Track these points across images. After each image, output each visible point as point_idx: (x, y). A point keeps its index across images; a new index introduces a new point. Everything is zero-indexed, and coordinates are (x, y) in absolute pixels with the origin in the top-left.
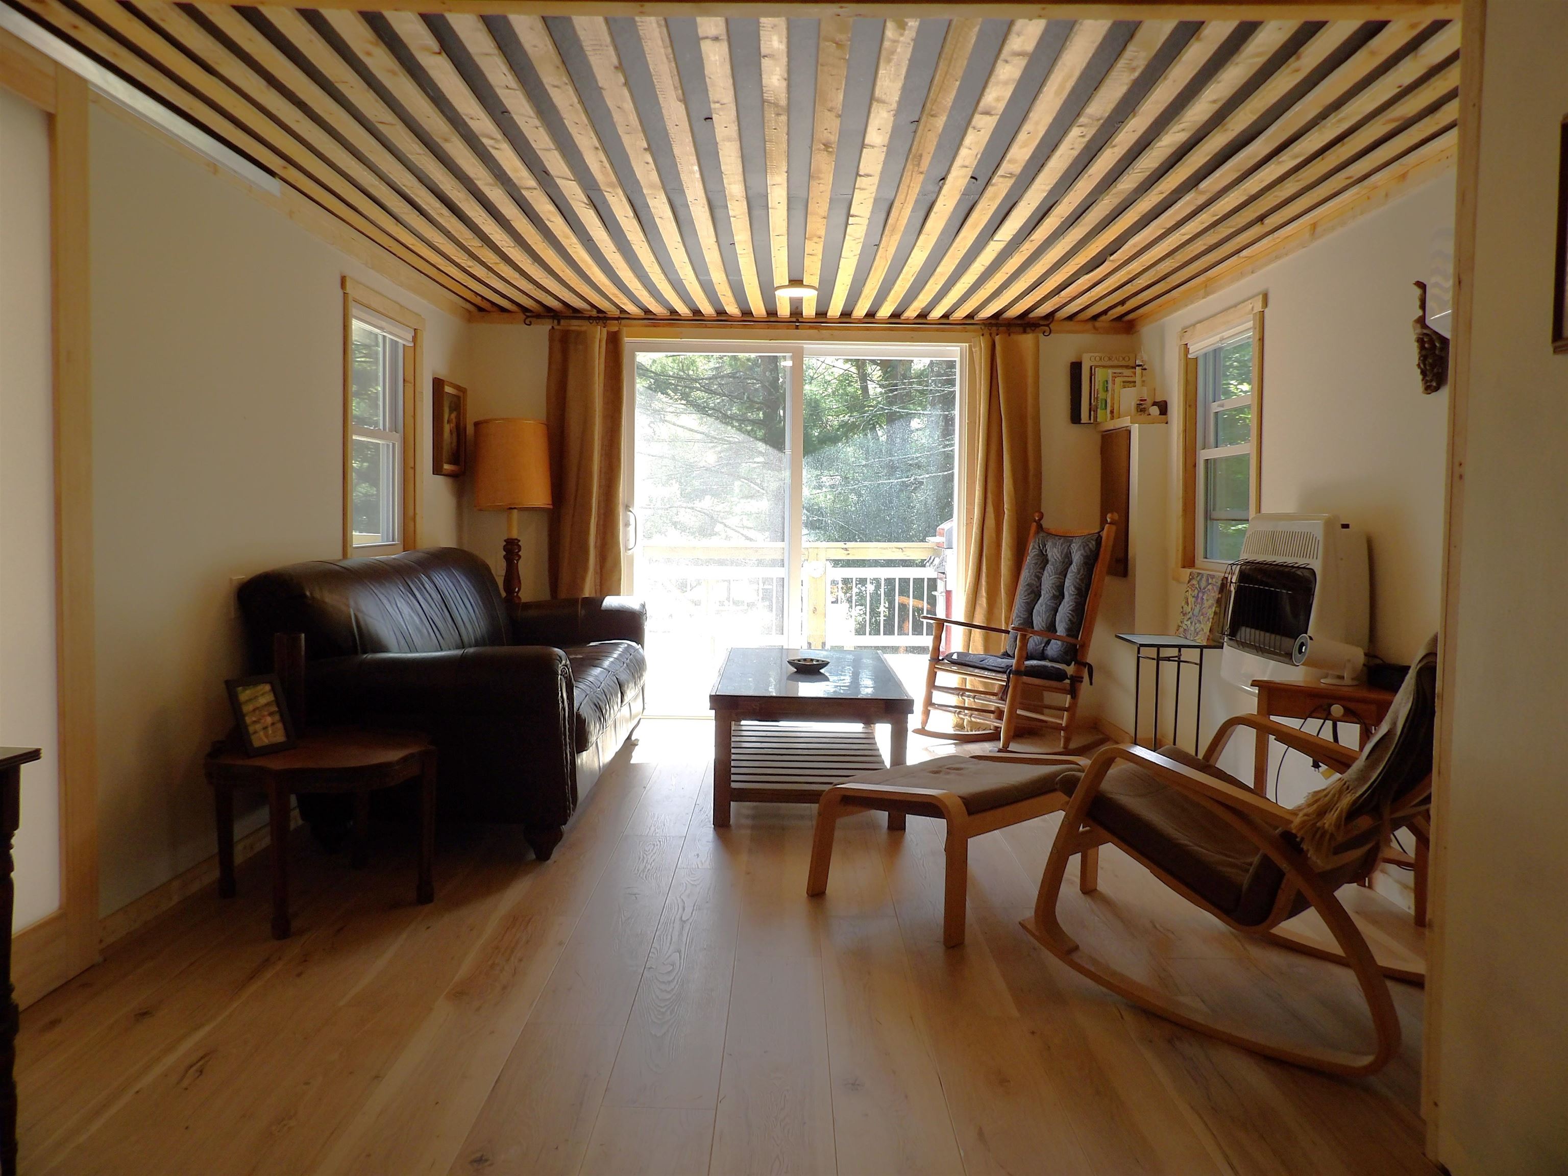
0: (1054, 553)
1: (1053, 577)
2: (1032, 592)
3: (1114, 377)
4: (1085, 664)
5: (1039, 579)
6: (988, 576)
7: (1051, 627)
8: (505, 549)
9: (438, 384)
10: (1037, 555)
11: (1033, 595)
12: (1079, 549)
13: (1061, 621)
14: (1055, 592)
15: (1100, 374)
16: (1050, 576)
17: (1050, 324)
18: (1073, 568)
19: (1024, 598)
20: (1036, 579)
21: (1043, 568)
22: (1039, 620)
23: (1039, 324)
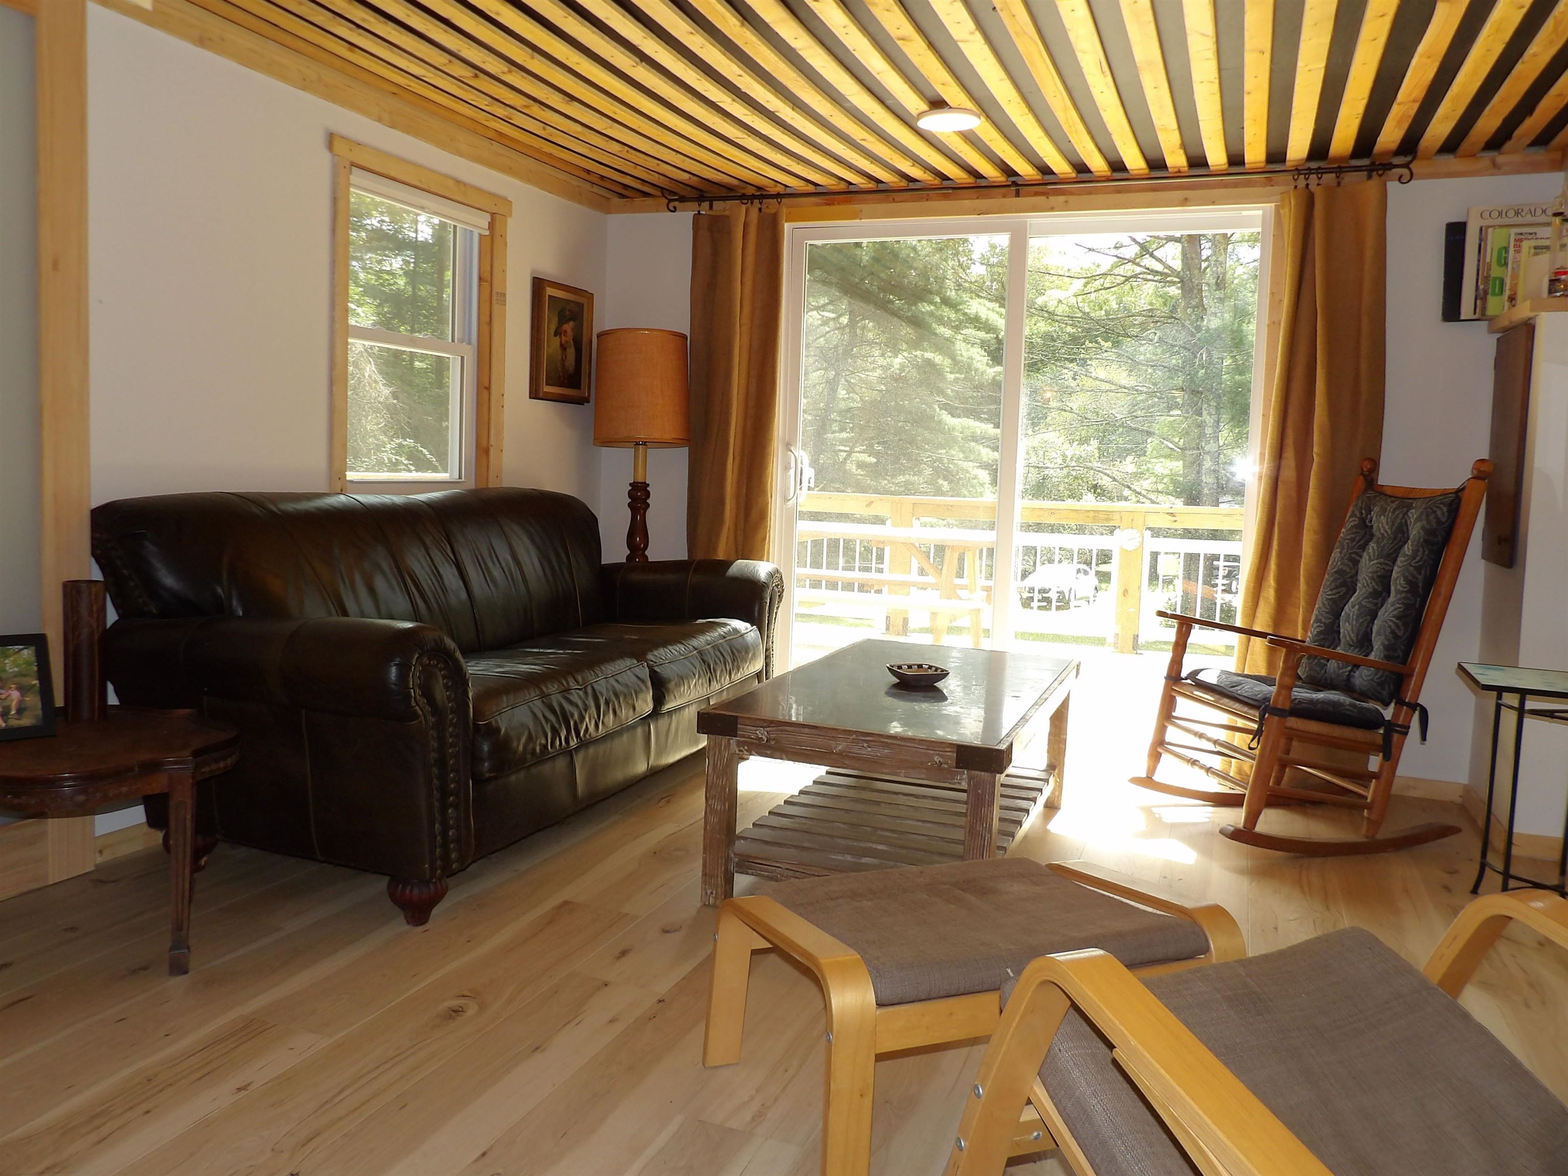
0: (1381, 524)
1: (1375, 561)
2: (1344, 584)
3: (1519, 241)
4: (1414, 706)
5: (1356, 563)
6: (1279, 556)
7: (1364, 641)
8: (630, 495)
9: (538, 285)
10: (1355, 526)
11: (1344, 589)
12: (1419, 519)
13: (1378, 633)
14: (1376, 587)
15: (1495, 240)
16: (1370, 560)
17: (1411, 162)
18: (1408, 549)
19: (1330, 593)
20: (1351, 564)
21: (1363, 547)
22: (1347, 629)
23: (1391, 164)
